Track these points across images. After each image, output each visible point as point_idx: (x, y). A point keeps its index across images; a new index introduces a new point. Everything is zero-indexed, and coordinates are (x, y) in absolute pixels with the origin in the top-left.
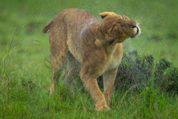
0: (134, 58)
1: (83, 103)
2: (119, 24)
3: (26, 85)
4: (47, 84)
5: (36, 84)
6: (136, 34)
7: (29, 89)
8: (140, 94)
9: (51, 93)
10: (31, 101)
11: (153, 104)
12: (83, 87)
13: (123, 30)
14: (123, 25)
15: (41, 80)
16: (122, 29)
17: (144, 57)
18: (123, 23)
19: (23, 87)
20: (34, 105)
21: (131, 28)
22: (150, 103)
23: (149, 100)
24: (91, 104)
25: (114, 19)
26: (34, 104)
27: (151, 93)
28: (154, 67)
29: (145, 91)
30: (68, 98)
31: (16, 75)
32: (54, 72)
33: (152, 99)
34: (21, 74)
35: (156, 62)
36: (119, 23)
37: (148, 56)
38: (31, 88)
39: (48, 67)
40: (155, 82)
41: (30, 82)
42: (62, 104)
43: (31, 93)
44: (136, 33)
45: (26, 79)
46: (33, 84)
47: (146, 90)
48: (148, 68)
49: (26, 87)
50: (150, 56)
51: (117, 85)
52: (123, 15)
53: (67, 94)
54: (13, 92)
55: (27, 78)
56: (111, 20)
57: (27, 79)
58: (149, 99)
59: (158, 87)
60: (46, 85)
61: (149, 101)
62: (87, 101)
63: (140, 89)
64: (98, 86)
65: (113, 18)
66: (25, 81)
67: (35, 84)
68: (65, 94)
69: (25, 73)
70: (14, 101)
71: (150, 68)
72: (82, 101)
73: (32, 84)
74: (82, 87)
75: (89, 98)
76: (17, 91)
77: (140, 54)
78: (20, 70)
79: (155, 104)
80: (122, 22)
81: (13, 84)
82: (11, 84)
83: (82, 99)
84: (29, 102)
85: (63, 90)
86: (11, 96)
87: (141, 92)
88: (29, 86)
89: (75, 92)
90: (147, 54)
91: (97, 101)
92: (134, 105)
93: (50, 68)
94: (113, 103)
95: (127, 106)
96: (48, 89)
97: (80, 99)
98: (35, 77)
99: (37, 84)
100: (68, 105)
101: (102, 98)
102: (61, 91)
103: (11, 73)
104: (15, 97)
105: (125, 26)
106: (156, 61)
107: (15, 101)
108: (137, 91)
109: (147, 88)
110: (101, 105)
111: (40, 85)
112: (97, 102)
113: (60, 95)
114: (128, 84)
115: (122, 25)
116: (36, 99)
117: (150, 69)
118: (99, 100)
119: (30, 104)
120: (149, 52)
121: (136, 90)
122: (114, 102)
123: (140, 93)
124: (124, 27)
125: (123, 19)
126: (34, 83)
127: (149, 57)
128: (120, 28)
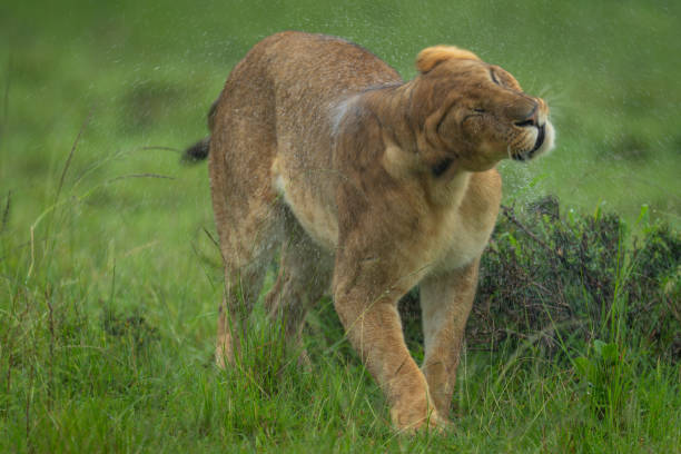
0: (544, 227)
1: (344, 403)
2: (472, 103)
3: (122, 334)
4: (201, 330)
5: (162, 328)
6: (532, 152)
7: (132, 349)
8: (571, 366)
9: (220, 362)
10: (141, 394)
11: (620, 406)
12: (345, 339)
13: (484, 128)
14: (485, 107)
15: (178, 313)
16: (479, 122)
17: (587, 220)
18: (486, 102)
19: (109, 341)
20: (153, 411)
21: (513, 122)
22: (608, 403)
23: (606, 391)
24: (376, 407)
25: (459, 78)
26: (152, 406)
27: (613, 364)
28: (627, 262)
29: (590, 358)
30: (283, 384)
31: (83, 294)
32: (229, 284)
33: (618, 388)
34: (100, 287)
35: (635, 244)
36: (475, 96)
37: (602, 217)
38: (141, 344)
39: (206, 260)
40: (629, 322)
41: (137, 321)
42: (261, 407)
43: (139, 365)
44: (531, 148)
45: (121, 310)
46: (148, 329)
47: (592, 351)
48: (603, 266)
49: (120, 339)
50: (611, 218)
51: (478, 333)
52: (499, 68)
53: (281, 367)
54: (68, 360)
55: (122, 306)
56: (445, 80)
57: (126, 309)
58: (604, 386)
59: (639, 340)
60: (197, 332)
61: (607, 398)
62: (361, 395)
63: (569, 349)
64: (401, 336)
65: (456, 75)
66: (117, 314)
67: (155, 330)
68: (275, 368)
69: (117, 287)
70: (73, 394)
71: (609, 267)
72: (340, 394)
73: (143, 325)
74: (341, 341)
75: (368, 382)
76: (86, 355)
77: (572, 211)
78: (95, 274)
79: (630, 406)
80: (486, 97)
81: (69, 328)
82: (61, 327)
83: (341, 387)
84: (133, 399)
85: (265, 353)
86: (61, 374)
87: (572, 361)
88: (133, 334)
89: (314, 358)
90: (599, 210)
91: (399, 396)
92: (548, 411)
93: (214, 266)
94: (461, 404)
95: (517, 412)
96: (208, 348)
97: (333, 387)
98: (156, 300)
99: (166, 327)
100: (286, 408)
101: (416, 386)
102: (260, 357)
103: (62, 284)
104: (76, 381)
105: (493, 114)
106: (635, 237)
107: (79, 396)
108: (557, 356)
109: (596, 342)
110: (416, 411)
111: (174, 332)
112: (398, 403)
113: (254, 370)
114: (522, 328)
115: (481, 105)
116: (158, 388)
117: (611, 270)
118: (407, 395)
119: (136, 408)
120: (604, 203)
121: (554, 353)
122: (465, 400)
123: (568, 364)
124: (487, 118)
125: (494, 83)
126: (152, 325)
127: (604, 224)
128: (471, 119)
